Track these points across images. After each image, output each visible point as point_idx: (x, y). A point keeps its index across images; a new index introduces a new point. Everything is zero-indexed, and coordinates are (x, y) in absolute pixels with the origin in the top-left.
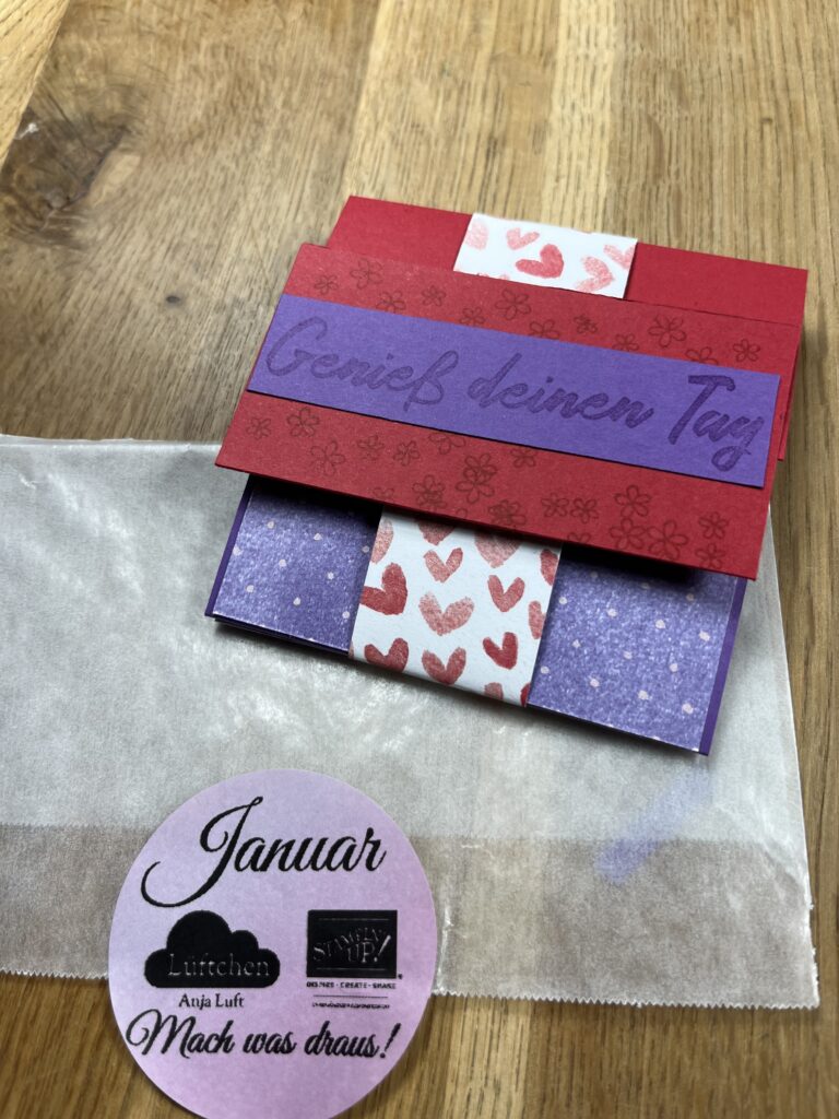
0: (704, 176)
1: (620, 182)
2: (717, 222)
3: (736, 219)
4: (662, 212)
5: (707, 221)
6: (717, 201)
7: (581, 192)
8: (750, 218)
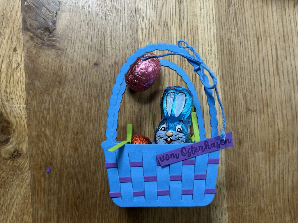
0: (242, 5)
1: (219, 9)
2: (247, 21)
3: (252, 19)
4: (232, 19)
5: (244, 20)
6: (246, 13)
7: (208, 13)
8: (256, 18)
